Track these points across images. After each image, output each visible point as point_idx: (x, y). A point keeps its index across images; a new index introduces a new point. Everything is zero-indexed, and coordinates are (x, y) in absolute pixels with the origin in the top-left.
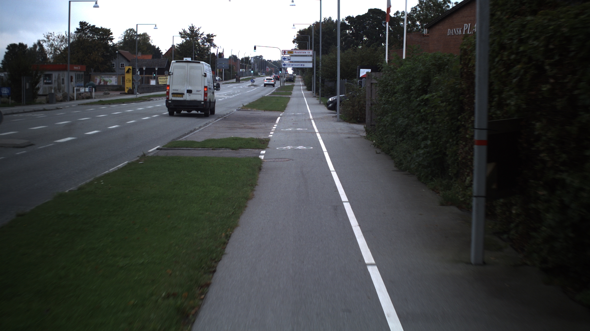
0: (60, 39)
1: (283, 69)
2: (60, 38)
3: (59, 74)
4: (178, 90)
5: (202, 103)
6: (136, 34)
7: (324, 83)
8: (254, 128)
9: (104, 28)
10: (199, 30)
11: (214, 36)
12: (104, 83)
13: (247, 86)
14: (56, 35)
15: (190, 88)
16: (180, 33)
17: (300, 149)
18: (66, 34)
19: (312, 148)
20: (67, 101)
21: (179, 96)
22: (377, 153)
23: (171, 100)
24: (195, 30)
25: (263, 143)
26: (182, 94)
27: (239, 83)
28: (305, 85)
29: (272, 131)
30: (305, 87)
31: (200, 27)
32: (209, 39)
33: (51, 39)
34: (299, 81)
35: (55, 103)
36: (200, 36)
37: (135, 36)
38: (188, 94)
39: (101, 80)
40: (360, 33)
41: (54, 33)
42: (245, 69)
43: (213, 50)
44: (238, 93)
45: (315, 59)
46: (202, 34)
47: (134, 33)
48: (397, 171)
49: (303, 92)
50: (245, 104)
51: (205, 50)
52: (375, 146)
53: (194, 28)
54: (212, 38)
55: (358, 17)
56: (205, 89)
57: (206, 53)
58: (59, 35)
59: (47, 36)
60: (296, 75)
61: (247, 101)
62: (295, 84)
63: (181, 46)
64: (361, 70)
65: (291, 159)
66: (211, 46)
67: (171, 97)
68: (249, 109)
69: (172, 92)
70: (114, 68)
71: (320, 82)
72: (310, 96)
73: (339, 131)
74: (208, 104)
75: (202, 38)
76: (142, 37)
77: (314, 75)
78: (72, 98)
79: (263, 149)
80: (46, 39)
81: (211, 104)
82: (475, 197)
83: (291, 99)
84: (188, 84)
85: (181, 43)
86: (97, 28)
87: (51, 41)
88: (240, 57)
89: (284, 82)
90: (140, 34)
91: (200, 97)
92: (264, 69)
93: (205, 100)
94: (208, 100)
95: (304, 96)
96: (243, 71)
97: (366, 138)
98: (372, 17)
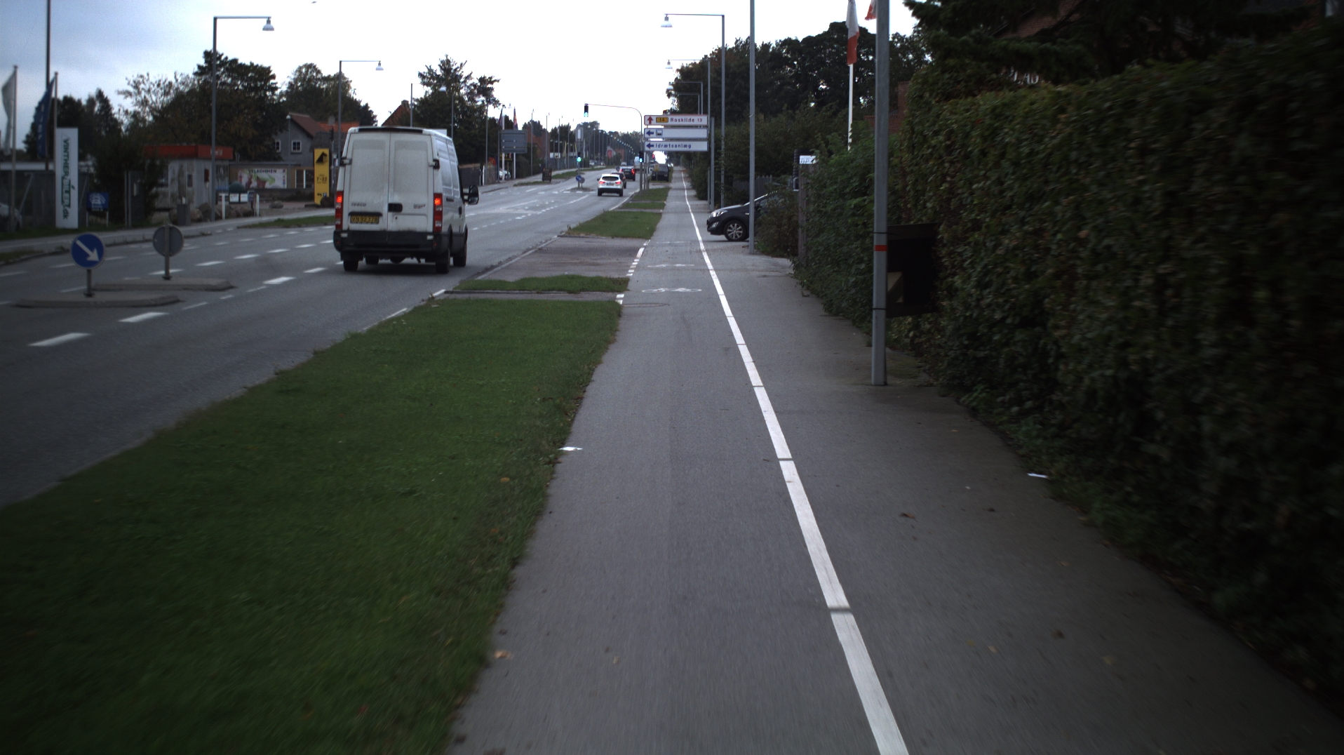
0: (161, 89)
1: (645, 153)
2: (162, 86)
3: (181, 167)
4: (365, 205)
5: (430, 237)
6: (319, 76)
7: (731, 184)
8: (598, 265)
9: (257, 65)
10: (463, 68)
11: (495, 81)
12: (258, 185)
13: (568, 190)
14: (153, 79)
15: (396, 199)
16: (421, 75)
17: (681, 292)
18: (175, 77)
19: (700, 290)
20: (211, 221)
21: (368, 219)
22: (803, 296)
23: (348, 231)
24: (454, 68)
25: (621, 284)
26: (376, 216)
27: (550, 183)
28: (693, 188)
29: (632, 269)
30: (693, 193)
31: (464, 63)
32: (484, 87)
33: (143, 89)
34: (680, 179)
35: (189, 225)
36: (465, 82)
37: (319, 79)
38: (390, 214)
39: (251, 177)
40: (812, 75)
41: (148, 75)
42: (561, 152)
43: (493, 113)
44: (551, 204)
45: (713, 135)
46: (468, 77)
47: (315, 74)
48: (826, 316)
49: (688, 203)
50: (573, 226)
51: (475, 111)
52: (803, 287)
53: (452, 64)
54: (489, 86)
55: (808, 40)
56: (437, 202)
57: (477, 118)
58: (160, 81)
59: (134, 82)
60: (675, 165)
61: (575, 220)
62: (672, 185)
63: (423, 102)
64: (801, 157)
65: (665, 304)
66: (489, 102)
67: (347, 223)
68: (582, 235)
69: (350, 210)
70: (278, 151)
71: (722, 181)
72: (703, 210)
73: (749, 268)
74: (446, 240)
75: (468, 84)
76: (333, 82)
77: (710, 166)
78: (219, 214)
79: (620, 292)
80: (131, 89)
81: (454, 239)
82: (875, 309)
83: (663, 216)
84: (391, 190)
85: (423, 97)
86: (242, 66)
87: (143, 94)
88: (549, 126)
89: (648, 182)
90: (329, 76)
91: (424, 224)
92: (601, 152)
93: (437, 231)
94: (445, 229)
95: (690, 210)
96: (557, 156)
97: (795, 276)
98: (836, 41)
